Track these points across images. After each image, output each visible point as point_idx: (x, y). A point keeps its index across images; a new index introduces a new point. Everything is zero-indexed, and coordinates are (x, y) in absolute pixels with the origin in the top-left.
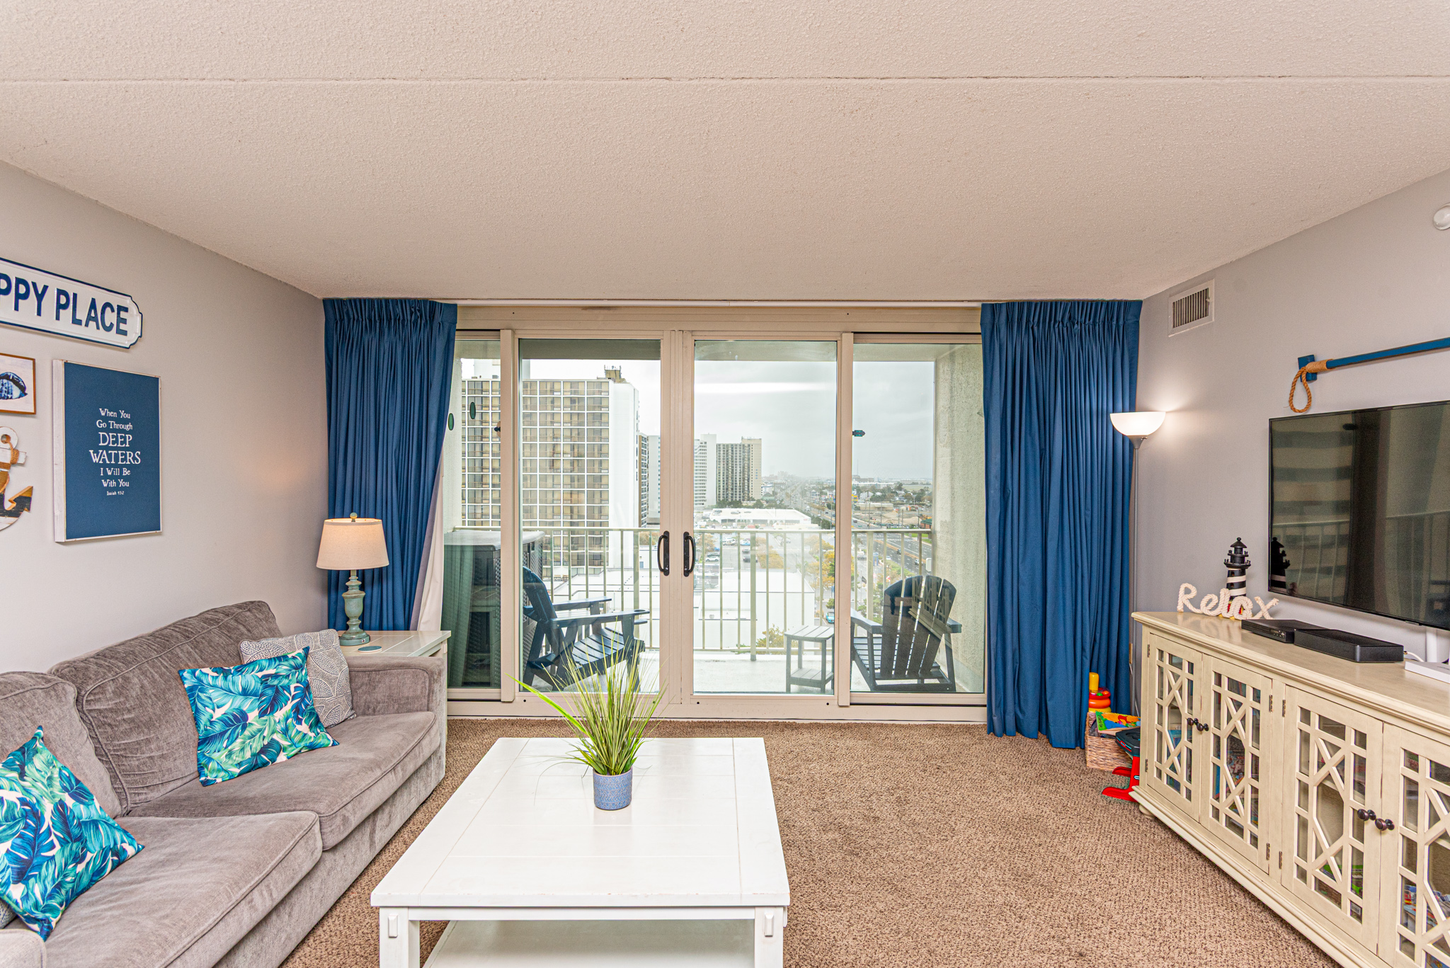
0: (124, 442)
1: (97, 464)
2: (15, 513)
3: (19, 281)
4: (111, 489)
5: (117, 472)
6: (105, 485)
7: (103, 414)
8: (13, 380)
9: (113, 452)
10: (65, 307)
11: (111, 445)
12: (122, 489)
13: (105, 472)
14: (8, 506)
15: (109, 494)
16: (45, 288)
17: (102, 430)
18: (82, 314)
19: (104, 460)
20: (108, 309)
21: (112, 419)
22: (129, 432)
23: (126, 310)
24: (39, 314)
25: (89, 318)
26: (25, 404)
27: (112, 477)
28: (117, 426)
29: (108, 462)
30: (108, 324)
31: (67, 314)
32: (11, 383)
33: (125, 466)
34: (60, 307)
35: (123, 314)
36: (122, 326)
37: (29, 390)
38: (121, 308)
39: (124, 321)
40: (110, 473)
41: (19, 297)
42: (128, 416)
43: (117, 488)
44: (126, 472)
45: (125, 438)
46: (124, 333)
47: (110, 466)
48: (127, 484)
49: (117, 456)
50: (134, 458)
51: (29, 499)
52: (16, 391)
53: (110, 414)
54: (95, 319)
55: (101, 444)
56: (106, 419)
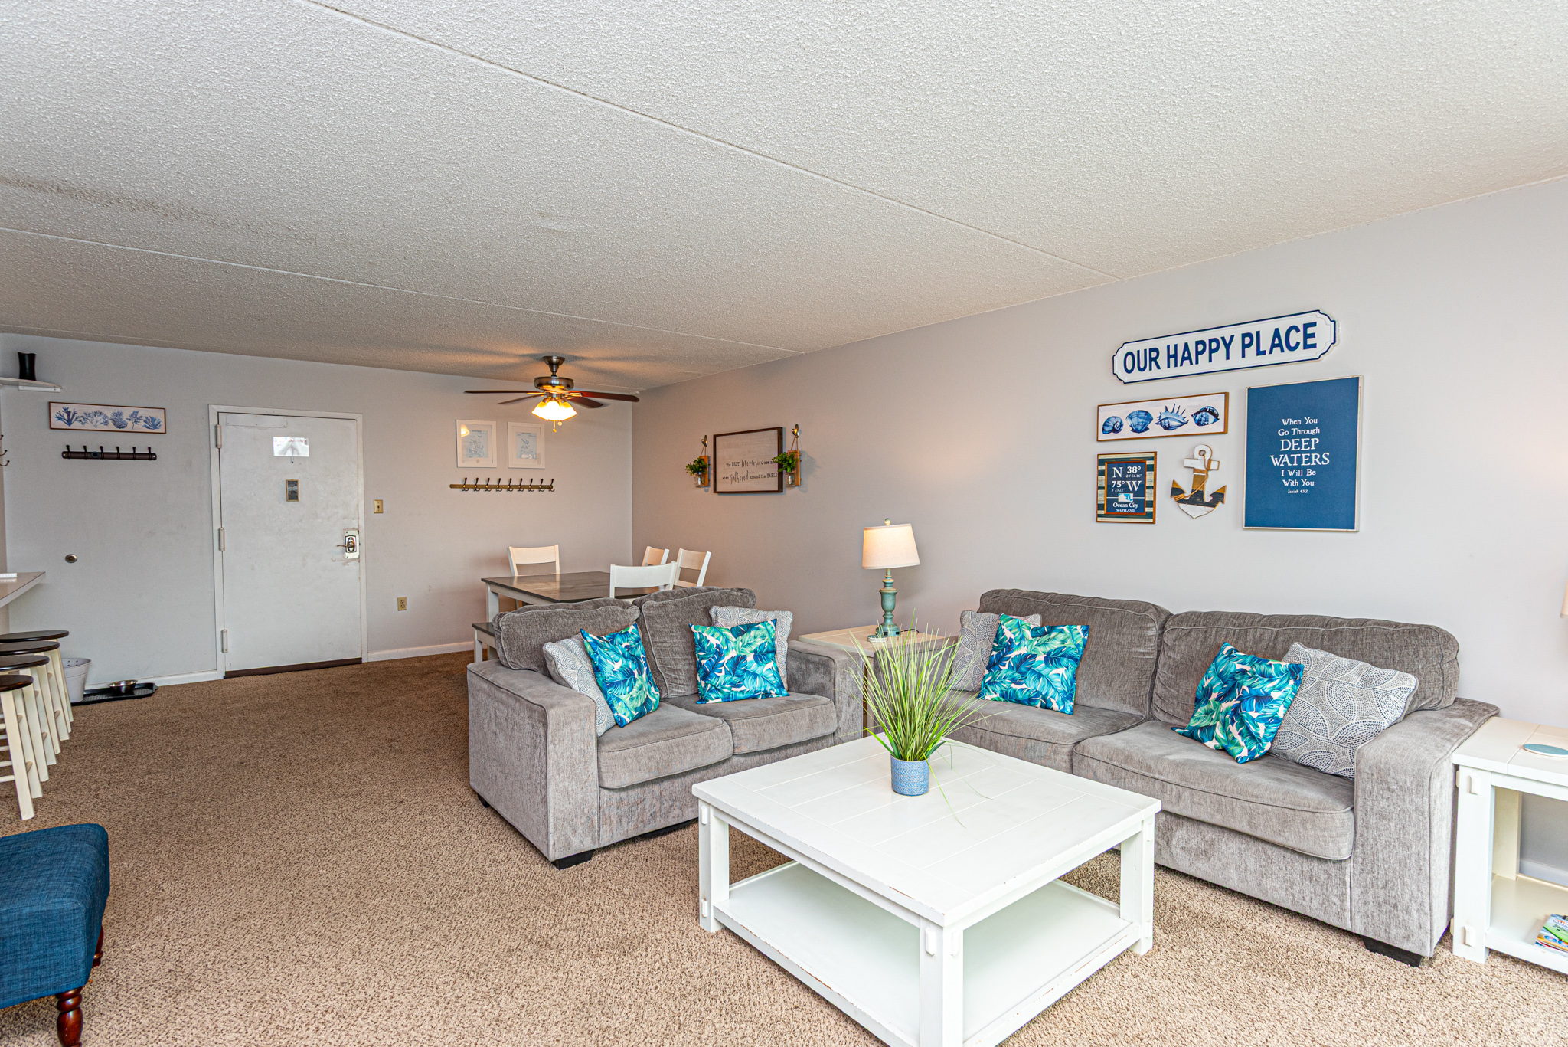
0: (1310, 445)
1: (1279, 468)
2: (1212, 504)
3: (1211, 341)
4: (1290, 488)
5: (1300, 473)
6: (1286, 484)
7: (1285, 423)
8: (1210, 412)
9: (1296, 456)
10: (1250, 345)
11: (1293, 449)
12: (1306, 487)
13: (1286, 473)
14: (1207, 498)
15: (1289, 492)
16: (1232, 337)
17: (1285, 437)
18: (1265, 345)
19: (1285, 463)
20: (1293, 332)
21: (1295, 426)
22: (1316, 436)
23: (1314, 324)
24: (1228, 358)
25: (1273, 346)
26: (1219, 426)
27: (1294, 478)
28: (1300, 432)
29: (1289, 464)
30: (1293, 344)
31: (1251, 351)
32: (1208, 414)
33: (1310, 467)
34: (1245, 346)
35: (1310, 331)
36: (1310, 341)
37: (1221, 417)
38: (1306, 326)
39: (1313, 335)
40: (1291, 474)
41: (1212, 351)
42: (1315, 421)
43: (1300, 487)
44: (1310, 473)
45: (1310, 442)
46: (1314, 346)
47: (1292, 468)
48: (1312, 484)
49: (1300, 460)
50: (1321, 459)
51: (1223, 495)
52: (1211, 418)
53: (1294, 422)
54: (1280, 345)
55: (1283, 449)
56: (1289, 427)
